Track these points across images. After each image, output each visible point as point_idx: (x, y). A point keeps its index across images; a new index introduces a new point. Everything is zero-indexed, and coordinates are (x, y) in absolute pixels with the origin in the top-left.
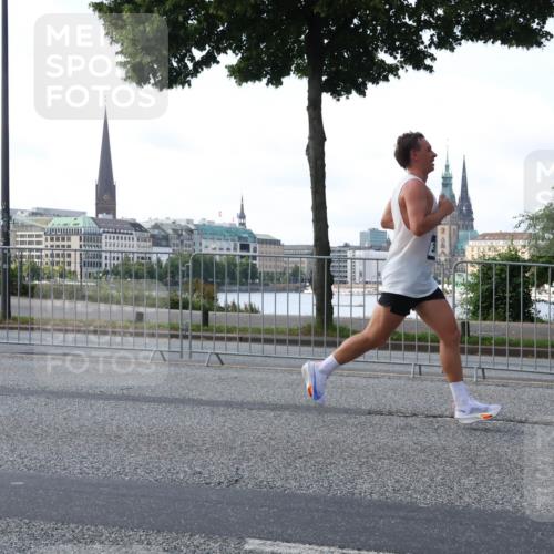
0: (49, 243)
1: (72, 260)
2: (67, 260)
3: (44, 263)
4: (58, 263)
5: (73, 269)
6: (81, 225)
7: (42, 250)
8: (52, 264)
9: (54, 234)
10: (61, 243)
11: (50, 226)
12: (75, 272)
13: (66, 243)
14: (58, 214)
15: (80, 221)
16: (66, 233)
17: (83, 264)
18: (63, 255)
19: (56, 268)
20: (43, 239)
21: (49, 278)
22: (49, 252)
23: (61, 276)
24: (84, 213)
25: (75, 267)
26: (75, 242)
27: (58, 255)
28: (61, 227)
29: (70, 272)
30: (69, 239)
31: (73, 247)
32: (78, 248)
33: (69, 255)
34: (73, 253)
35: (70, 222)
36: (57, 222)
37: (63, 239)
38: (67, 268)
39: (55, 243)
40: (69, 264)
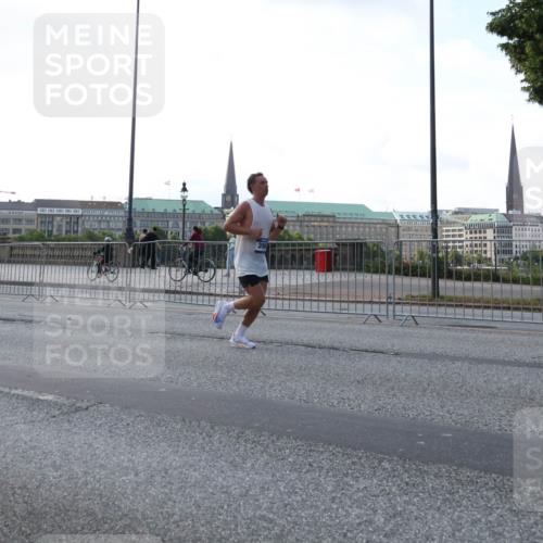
0: (469, 236)
1: (488, 248)
2: (484, 249)
3: (465, 251)
4: (476, 251)
5: (489, 256)
6: (495, 220)
7: (462, 241)
8: (471, 252)
9: (472, 228)
10: (478, 235)
11: (469, 222)
12: (490, 259)
13: (482, 235)
14: (476, 212)
15: (494, 217)
16: (482, 228)
17: (497, 252)
18: (480, 245)
19: (475, 255)
20: (463, 233)
21: (469, 264)
22: (469, 243)
23: (479, 262)
24: (497, 210)
25: (490, 254)
26: (490, 234)
27: (476, 245)
28: (478, 221)
29: (486, 258)
30: (485, 232)
31: (488, 238)
32: (492, 238)
33: (485, 245)
34: (488, 243)
35: (486, 217)
36: (475, 219)
37: (480, 232)
38: (484, 255)
39: (474, 235)
40: (485, 252)
